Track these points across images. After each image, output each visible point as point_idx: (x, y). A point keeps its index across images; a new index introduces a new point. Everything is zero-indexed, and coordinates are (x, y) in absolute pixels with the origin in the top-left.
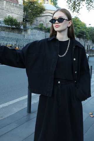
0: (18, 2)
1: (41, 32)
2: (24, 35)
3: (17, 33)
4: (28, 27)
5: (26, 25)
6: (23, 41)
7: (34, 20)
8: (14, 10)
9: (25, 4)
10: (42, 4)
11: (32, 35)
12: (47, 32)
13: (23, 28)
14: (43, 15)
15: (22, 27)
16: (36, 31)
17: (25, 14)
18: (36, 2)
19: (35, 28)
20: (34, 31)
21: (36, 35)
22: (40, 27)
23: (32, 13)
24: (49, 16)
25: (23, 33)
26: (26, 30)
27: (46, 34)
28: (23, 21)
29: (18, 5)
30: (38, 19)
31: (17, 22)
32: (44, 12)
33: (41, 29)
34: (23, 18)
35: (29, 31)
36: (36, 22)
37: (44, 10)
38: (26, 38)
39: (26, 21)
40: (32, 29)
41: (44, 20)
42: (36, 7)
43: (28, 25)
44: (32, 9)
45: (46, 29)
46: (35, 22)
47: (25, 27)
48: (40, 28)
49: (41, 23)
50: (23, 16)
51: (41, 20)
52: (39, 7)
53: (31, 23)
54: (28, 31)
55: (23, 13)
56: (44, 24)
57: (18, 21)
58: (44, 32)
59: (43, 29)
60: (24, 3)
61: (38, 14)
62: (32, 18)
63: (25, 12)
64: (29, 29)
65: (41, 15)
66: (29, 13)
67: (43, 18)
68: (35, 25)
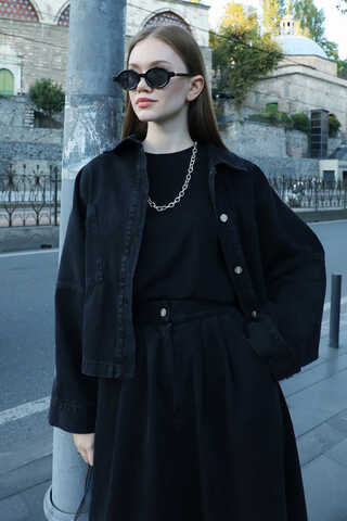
1: (271, 129)
4: (231, 115)
5: (223, 111)
7: (246, 92)
9: (216, 43)
10: (273, 37)
11: (244, 141)
12: (291, 129)
14: (275, 73)
16: (257, 127)
17: (219, 74)
18: (253, 34)
19: (253, 119)
20: (251, 127)
21: (255, 141)
22: (267, 114)
23: (239, 71)
24: (296, 77)
27: (288, 138)
30: (262, 87)
32: (280, 63)
33: (271, 120)
35: (234, 131)
36: (254, 99)
37: (280, 56)
39: (222, 96)
40: (241, 123)
41: (282, 92)
42: (254, 48)
43: (229, 110)
44: (240, 58)
45: (288, 121)
46: (251, 98)
48: (267, 118)
49: (273, 99)
51: (274, 92)
52: (261, 47)
53: (240, 102)
54: (230, 128)
55: (213, 71)
56: (280, 103)
58: (282, 131)
59: (280, 118)
60: (211, 40)
61: (261, 70)
62: (241, 86)
63: (216, 70)
64: (231, 122)
65: (269, 74)
66: (231, 70)
67: (278, 85)
68: (250, 108)
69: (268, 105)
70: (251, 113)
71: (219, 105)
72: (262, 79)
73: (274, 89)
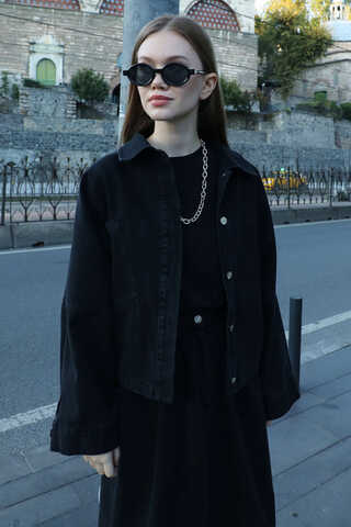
0: (238, 25)
1: (319, 119)
2: (265, 134)
3: (241, 129)
4: (278, 104)
5: (269, 100)
6: (260, 153)
7: (294, 80)
8: (228, 52)
9: (263, 29)
10: (321, 24)
11: (290, 131)
12: (340, 120)
13: (258, 111)
14: (324, 60)
15: (256, 108)
16: (304, 117)
17: (264, 62)
18: (301, 19)
19: (300, 108)
20: (298, 117)
21: (302, 131)
22: (315, 104)
23: (286, 59)
24: (346, 64)
25: (260, 127)
26: (268, 115)
27: (337, 127)
28: (259, 86)
29: (240, 36)
30: (310, 75)
31: (240, 93)
32: (330, 50)
33: (320, 110)
34: (259, 78)
35: (280, 121)
36: (301, 88)
37: (330, 43)
38: (269, 142)
39: (268, 85)
40: (289, 113)
41: (331, 78)
42: (301, 34)
43: (275, 99)
44: (287, 45)
45: (338, 110)
46: (299, 87)
47: (265, 106)
48: (315, 108)
49: (320, 88)
50: (259, 72)
51: (319, 80)
52: (310, 33)
53: (286, 91)
54: (276, 118)
55: (259, 59)
56: (329, 91)
57: (243, 90)
58: (330, 121)
59: (329, 108)
60: (257, 27)
61: (309, 58)
62: (288, 75)
63: (262, 57)
64: (278, 111)
65: (317, 61)
66: (277, 57)
67: (327, 73)
68: (298, 97)
69: (316, 93)
70: (299, 102)
71: (265, 95)
72: (310, 67)
73: (324, 77)
